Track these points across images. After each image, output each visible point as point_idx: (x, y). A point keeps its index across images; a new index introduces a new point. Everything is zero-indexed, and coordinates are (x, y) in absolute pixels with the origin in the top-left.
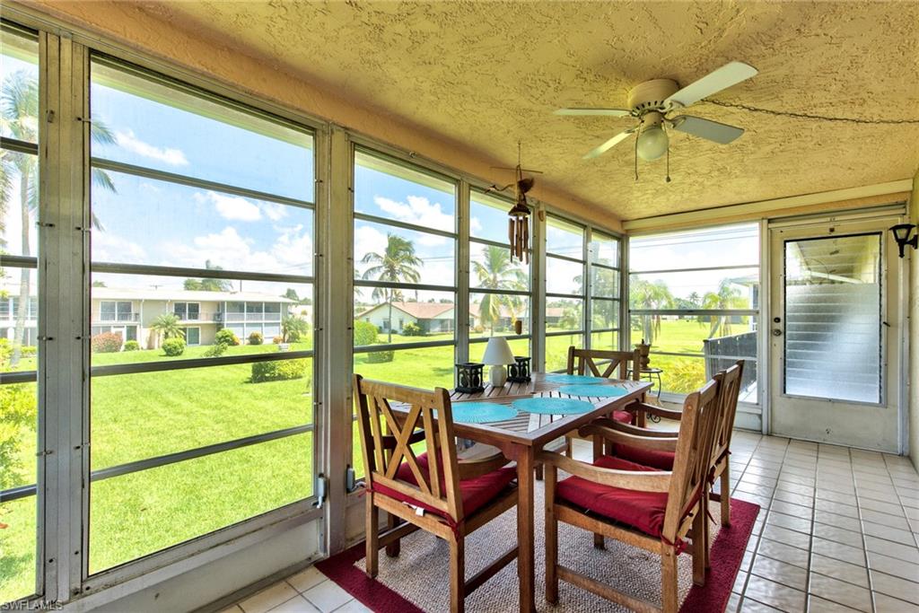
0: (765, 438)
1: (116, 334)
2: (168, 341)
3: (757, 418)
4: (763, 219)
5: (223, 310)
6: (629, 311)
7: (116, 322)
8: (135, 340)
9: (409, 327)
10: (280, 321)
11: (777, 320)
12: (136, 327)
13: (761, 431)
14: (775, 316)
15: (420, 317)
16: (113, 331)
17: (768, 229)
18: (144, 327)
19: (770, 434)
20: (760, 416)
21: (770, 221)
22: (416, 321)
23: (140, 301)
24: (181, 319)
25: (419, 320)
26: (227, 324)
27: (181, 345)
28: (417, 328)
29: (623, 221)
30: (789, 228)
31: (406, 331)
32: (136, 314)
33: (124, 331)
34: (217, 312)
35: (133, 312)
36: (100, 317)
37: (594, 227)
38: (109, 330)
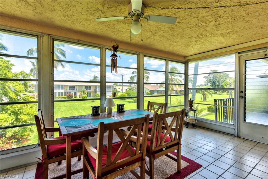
0: (236, 138)
1: (72, 94)
2: (84, 96)
3: (234, 130)
4: (236, 52)
5: (97, 88)
6: (188, 88)
7: (72, 91)
8: (76, 95)
9: (147, 93)
10: (111, 91)
11: (242, 92)
12: (76, 92)
13: (235, 135)
14: (241, 90)
15: (151, 90)
16: (71, 93)
17: (238, 56)
18: (78, 92)
19: (238, 137)
20: (235, 129)
21: (239, 53)
22: (150, 91)
23: (77, 85)
24: (87, 90)
25: (150, 90)
26: (98, 92)
27: (86, 97)
28: (150, 93)
29: (185, 57)
30: (247, 55)
31: (146, 94)
32: (77, 89)
33: (74, 93)
34: (95, 88)
35: (76, 88)
36: (68, 90)
37: (169, 59)
38: (70, 93)
